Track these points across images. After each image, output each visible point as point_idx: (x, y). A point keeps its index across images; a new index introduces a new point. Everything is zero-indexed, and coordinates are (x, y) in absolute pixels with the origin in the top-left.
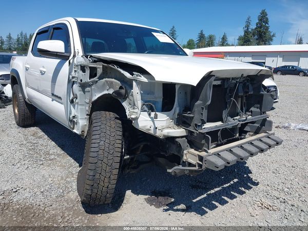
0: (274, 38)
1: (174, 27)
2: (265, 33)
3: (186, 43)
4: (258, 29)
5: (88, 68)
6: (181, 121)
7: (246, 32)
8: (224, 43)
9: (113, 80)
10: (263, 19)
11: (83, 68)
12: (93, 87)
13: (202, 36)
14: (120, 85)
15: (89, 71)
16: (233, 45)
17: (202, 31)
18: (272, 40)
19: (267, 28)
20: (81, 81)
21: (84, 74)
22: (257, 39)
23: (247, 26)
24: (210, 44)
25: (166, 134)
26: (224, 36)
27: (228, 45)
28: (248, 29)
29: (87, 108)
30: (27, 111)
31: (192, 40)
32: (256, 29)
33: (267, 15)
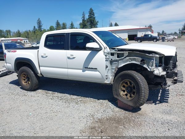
0: (98, 23)
1: (39, 19)
2: (94, 21)
3: (49, 29)
7: (84, 20)
8: (72, 27)
10: (91, 13)
13: (58, 24)
16: (77, 28)
17: (57, 21)
18: (97, 24)
19: (94, 18)
22: (90, 24)
23: (84, 17)
24: (64, 27)
26: (72, 23)
27: (74, 28)
28: (84, 19)
31: (52, 27)
32: (89, 18)
33: (93, 11)
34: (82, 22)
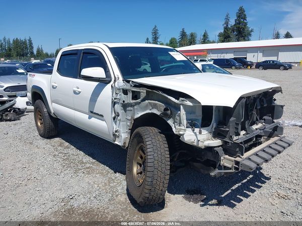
0: (252, 33)
1: (156, 27)
2: (244, 29)
3: (169, 42)
4: (238, 25)
5: (131, 92)
6: (217, 134)
7: (226, 29)
8: (205, 40)
9: (157, 102)
10: (241, 15)
11: (125, 92)
12: (135, 107)
13: (183, 34)
14: (165, 107)
15: (131, 94)
16: (214, 42)
17: (183, 29)
18: (250, 35)
19: (246, 24)
20: (124, 101)
21: (126, 96)
22: (237, 35)
23: (227, 23)
24: (192, 42)
25: (207, 145)
26: (205, 33)
27: (209, 42)
28: (227, 25)
29: (128, 124)
30: (52, 124)
31: (174, 39)
32: (235, 25)
33: (244, 11)
34: (222, 31)
